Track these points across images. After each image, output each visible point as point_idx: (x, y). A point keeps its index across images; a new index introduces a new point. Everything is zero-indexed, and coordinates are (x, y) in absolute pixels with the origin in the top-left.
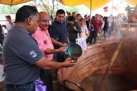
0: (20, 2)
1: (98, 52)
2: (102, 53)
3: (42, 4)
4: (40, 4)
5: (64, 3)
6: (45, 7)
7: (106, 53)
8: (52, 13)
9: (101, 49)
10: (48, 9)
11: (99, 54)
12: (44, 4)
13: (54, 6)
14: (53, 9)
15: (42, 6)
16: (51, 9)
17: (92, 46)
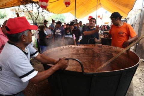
0: (2, 7)
1: (72, 53)
2: (75, 55)
3: (26, 10)
4: (24, 10)
5: (49, 10)
6: (29, 13)
7: (79, 55)
8: (36, 20)
9: (75, 51)
10: (32, 16)
11: (73, 55)
12: (28, 11)
13: (39, 13)
14: (38, 16)
15: (26, 12)
16: (36, 16)
17: (68, 46)
